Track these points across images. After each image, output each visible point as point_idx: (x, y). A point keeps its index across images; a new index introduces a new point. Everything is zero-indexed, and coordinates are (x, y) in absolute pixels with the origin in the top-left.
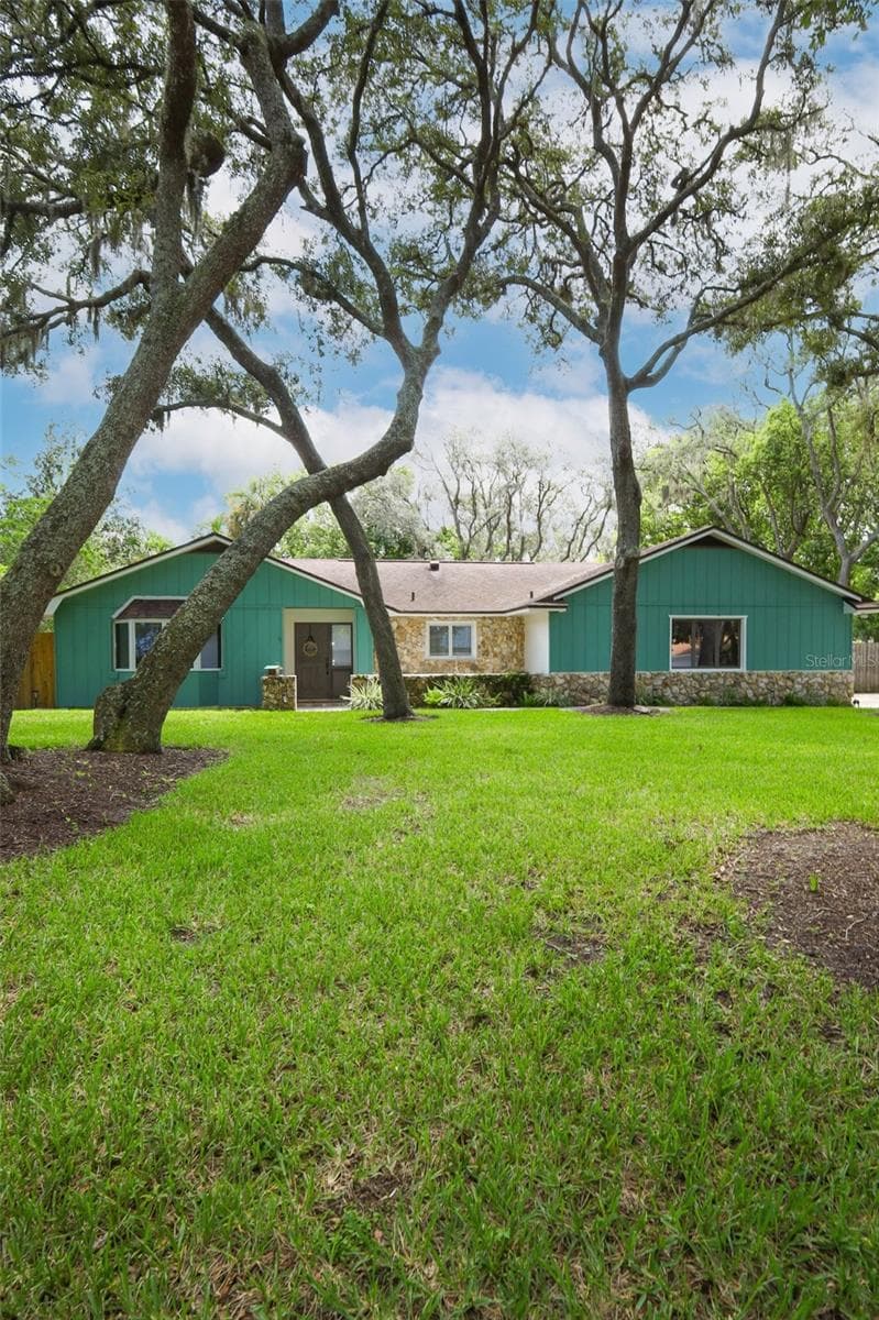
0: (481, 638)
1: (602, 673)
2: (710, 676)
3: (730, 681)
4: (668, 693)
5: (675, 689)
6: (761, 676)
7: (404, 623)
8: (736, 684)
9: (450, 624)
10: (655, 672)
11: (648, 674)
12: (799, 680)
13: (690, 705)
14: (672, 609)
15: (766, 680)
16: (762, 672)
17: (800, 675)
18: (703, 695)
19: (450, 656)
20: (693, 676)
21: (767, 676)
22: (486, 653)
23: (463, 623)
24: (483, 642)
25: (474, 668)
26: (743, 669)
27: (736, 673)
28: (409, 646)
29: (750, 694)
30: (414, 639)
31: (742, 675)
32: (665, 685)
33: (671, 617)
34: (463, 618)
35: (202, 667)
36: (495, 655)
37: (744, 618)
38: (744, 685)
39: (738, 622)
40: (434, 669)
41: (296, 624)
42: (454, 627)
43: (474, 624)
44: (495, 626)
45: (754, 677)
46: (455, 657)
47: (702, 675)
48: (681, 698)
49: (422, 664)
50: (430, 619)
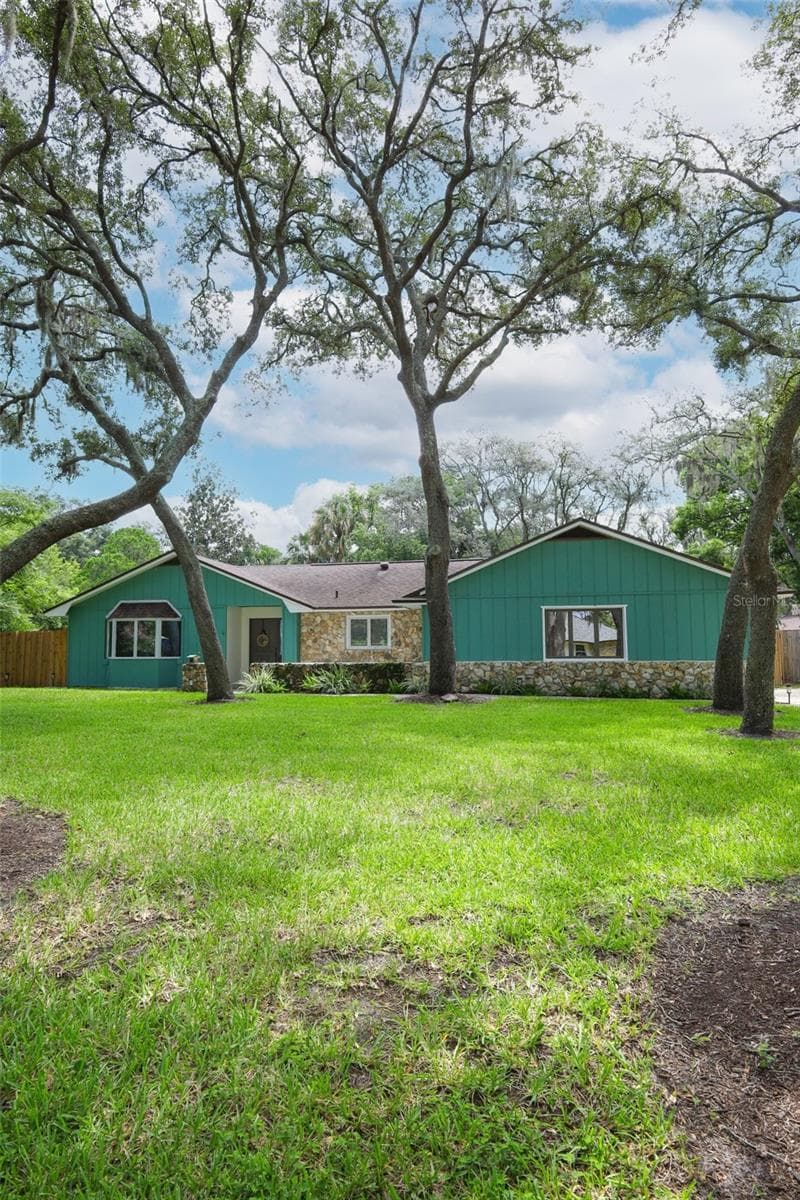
0: (394, 630)
1: (472, 663)
2: (585, 666)
3: (608, 671)
4: (540, 682)
5: (549, 678)
6: (644, 666)
7: (326, 618)
8: (616, 675)
9: (369, 618)
10: (527, 662)
11: (520, 664)
12: (691, 670)
13: (564, 695)
14: (544, 600)
15: (651, 671)
16: (647, 663)
17: (692, 665)
18: (578, 684)
19: (369, 646)
20: (566, 666)
21: (651, 666)
22: (398, 644)
23: (381, 617)
24: (395, 634)
25: (387, 656)
26: (625, 659)
27: (615, 664)
28: (330, 637)
29: (632, 684)
30: (335, 632)
31: (622, 665)
32: (537, 674)
33: (544, 608)
34: (377, 613)
35: (163, 655)
36: (407, 645)
37: (625, 606)
38: (624, 675)
39: (621, 610)
40: (353, 657)
41: (251, 620)
42: (372, 621)
43: (388, 617)
44: (407, 619)
45: (636, 667)
46: (373, 647)
47: (576, 665)
48: (554, 687)
49: (342, 653)
50: (349, 613)
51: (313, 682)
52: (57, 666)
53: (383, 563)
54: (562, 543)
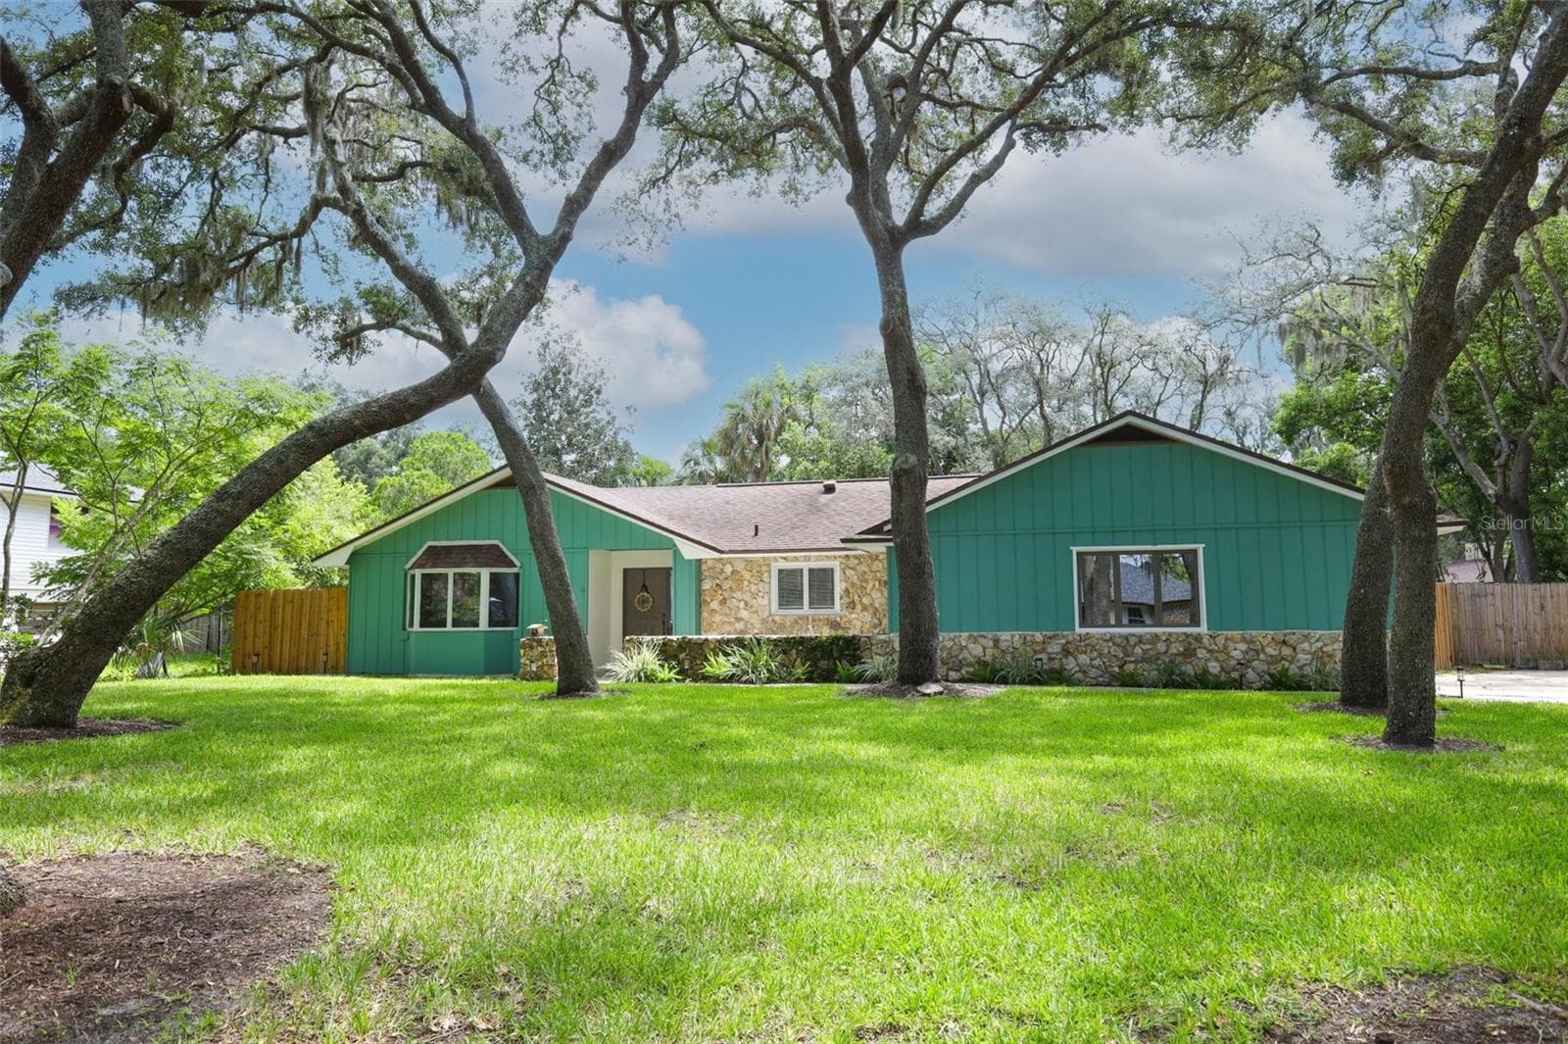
0: (844, 585)
1: (965, 635)
2: (1140, 640)
3: (1176, 648)
4: (1071, 664)
5: (1084, 658)
6: (1232, 639)
7: (740, 566)
8: (1189, 653)
9: (805, 566)
10: (1049, 633)
11: (1038, 637)
12: (1306, 646)
13: (1109, 685)
14: (1075, 537)
15: (1243, 647)
16: (1237, 634)
17: (1307, 637)
18: (1130, 668)
19: (806, 610)
20: (1111, 638)
21: (1244, 640)
22: (852, 605)
23: (824, 565)
24: (847, 591)
25: (834, 625)
26: (1203, 629)
27: (1187, 635)
28: (747, 597)
29: (1214, 667)
30: (753, 588)
31: (1198, 638)
32: (1066, 652)
33: (1075, 550)
34: (819, 559)
35: (491, 626)
36: (865, 609)
37: (1200, 547)
38: (1201, 653)
39: (1195, 552)
40: (781, 627)
41: (625, 571)
42: (811, 571)
43: (836, 565)
44: (864, 568)
45: (1220, 641)
46: (813, 612)
47: (1126, 638)
48: (1093, 673)
49: (764, 621)
50: (776, 560)
51: (720, 665)
52: (331, 643)
53: (827, 482)
54: (1102, 450)
